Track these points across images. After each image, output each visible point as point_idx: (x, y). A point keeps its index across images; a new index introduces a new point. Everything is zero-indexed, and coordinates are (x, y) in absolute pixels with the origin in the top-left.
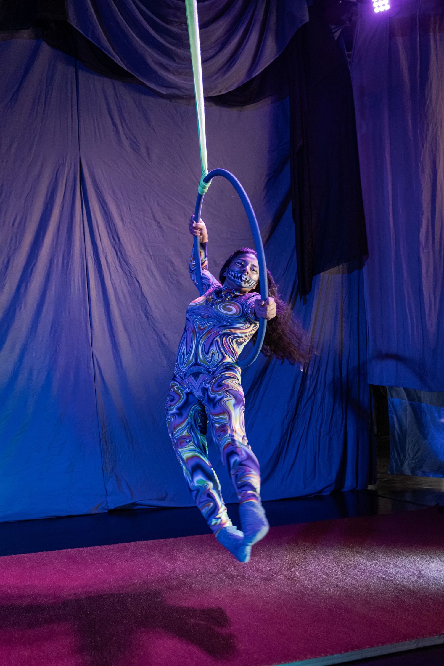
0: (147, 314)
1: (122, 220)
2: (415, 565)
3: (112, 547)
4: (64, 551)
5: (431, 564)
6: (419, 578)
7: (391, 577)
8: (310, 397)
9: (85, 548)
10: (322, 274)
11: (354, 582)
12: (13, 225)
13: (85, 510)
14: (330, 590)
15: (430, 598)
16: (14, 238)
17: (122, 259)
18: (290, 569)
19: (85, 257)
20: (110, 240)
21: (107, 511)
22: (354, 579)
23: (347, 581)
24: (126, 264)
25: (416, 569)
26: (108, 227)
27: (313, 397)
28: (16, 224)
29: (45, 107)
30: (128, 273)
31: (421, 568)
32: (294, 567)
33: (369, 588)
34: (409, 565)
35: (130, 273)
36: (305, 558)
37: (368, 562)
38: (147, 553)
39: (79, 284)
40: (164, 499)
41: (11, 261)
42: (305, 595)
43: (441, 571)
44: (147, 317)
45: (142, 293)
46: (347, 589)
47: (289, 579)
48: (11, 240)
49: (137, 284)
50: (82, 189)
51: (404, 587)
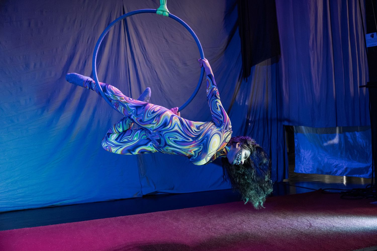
0: (161, 89)
1: (147, 38)
2: (308, 221)
3: (145, 215)
4: (119, 217)
5: (317, 220)
6: (310, 227)
7: (295, 227)
9: (130, 216)
10: (256, 65)
11: (275, 230)
12: (88, 42)
13: (130, 196)
14: (262, 235)
15: (316, 238)
16: (88, 49)
17: (147, 60)
18: (241, 224)
19: (127, 59)
20: (140, 49)
21: (141, 196)
22: (275, 228)
23: (271, 230)
24: (150, 63)
25: (308, 223)
26: (139, 42)
30: (151, 67)
31: (311, 222)
32: (243, 223)
33: (283, 233)
34: (305, 221)
35: (152, 67)
36: (249, 218)
37: (282, 220)
38: (163, 218)
39: (124, 73)
40: (173, 189)
41: (87, 62)
42: (248, 237)
43: (322, 224)
44: (161, 91)
45: (158, 78)
46: (271, 234)
47: (240, 230)
48: (87, 50)
49: (155, 72)
50: (124, 22)
51: (302, 232)
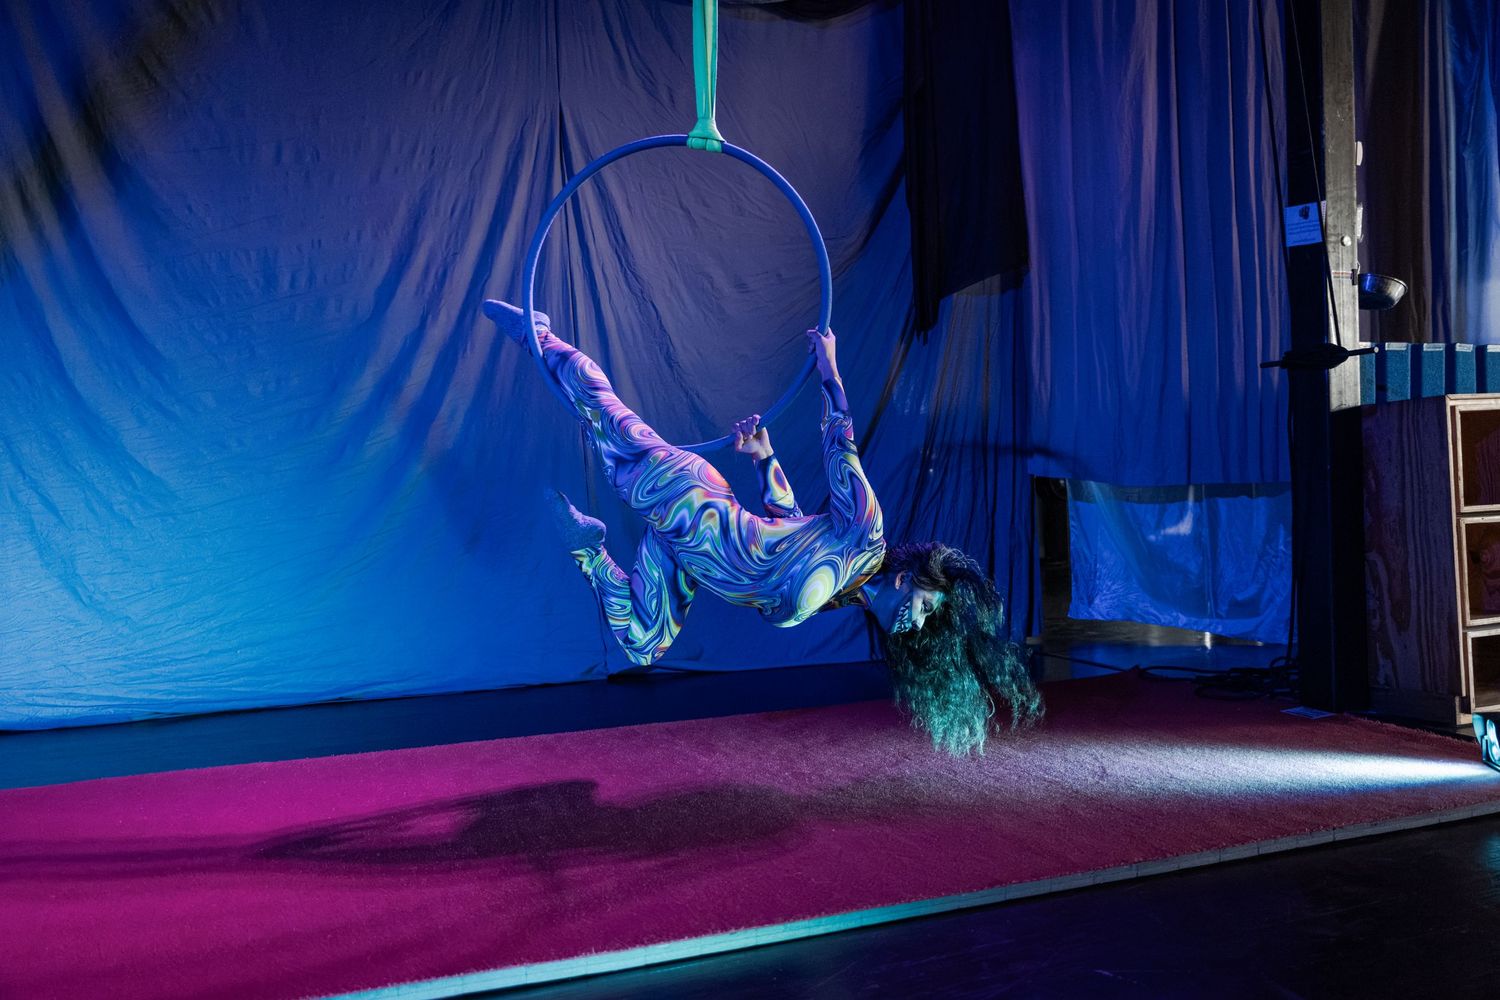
0: (670, 361)
1: (629, 207)
2: (1096, 759)
3: (613, 730)
4: (535, 738)
5: (1122, 757)
6: (1102, 778)
7: (1056, 777)
8: (936, 494)
9: (570, 733)
10: (955, 294)
11: (998, 785)
12: (452, 213)
13: (572, 676)
14: (958, 797)
15: (1118, 809)
16: (453, 236)
17: (629, 272)
18: (896, 764)
19: (568, 264)
20: (609, 239)
21: (605, 677)
22: (997, 780)
23: (986, 783)
24: (636, 279)
25: (1097, 764)
26: (606, 218)
27: (939, 495)
28: (457, 213)
29: (502, 21)
30: (639, 295)
31: (1106, 763)
32: (904, 762)
33: (1020, 792)
34: (1089, 759)
35: (642, 293)
36: (920, 749)
37: (1021, 755)
38: (667, 741)
39: (559, 311)
40: (697, 658)
41: (449, 273)
42: (918, 803)
43: (1136, 769)
44: (671, 367)
45: (661, 326)
46: (986, 796)
47: (893, 780)
48: (450, 236)
49: (653, 312)
50: (563, 154)
51: (1077, 792)
